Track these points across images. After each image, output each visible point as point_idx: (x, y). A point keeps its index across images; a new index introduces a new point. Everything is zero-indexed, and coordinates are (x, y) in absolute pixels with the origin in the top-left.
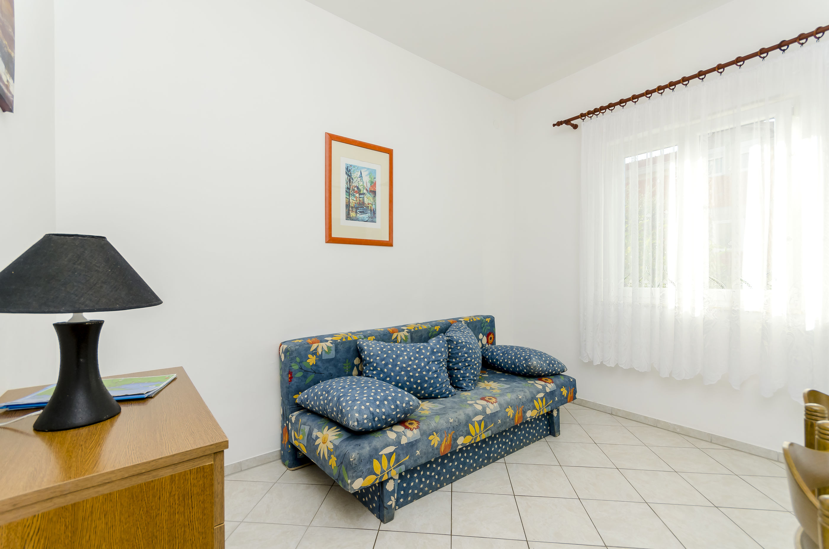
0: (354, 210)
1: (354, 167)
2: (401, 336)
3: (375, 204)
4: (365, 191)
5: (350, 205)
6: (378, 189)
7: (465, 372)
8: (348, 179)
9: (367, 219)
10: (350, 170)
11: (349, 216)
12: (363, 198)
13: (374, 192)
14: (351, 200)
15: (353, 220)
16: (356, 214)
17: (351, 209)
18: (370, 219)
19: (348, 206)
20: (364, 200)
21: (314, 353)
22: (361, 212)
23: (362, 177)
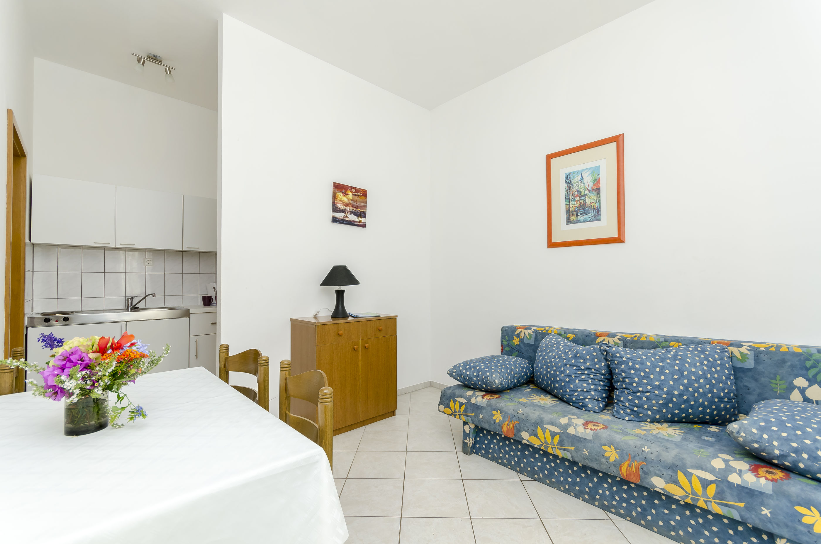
0: (575, 213)
1: (574, 173)
2: (609, 341)
3: (599, 202)
4: (586, 192)
5: (570, 210)
6: (603, 186)
7: (620, 394)
8: (568, 186)
9: (590, 219)
10: (569, 177)
11: (570, 220)
12: (584, 200)
13: (597, 190)
14: (571, 206)
15: (573, 223)
16: (577, 217)
17: (571, 213)
18: (593, 218)
19: (568, 211)
20: (585, 201)
21: (518, 336)
22: (582, 214)
23: (583, 179)
